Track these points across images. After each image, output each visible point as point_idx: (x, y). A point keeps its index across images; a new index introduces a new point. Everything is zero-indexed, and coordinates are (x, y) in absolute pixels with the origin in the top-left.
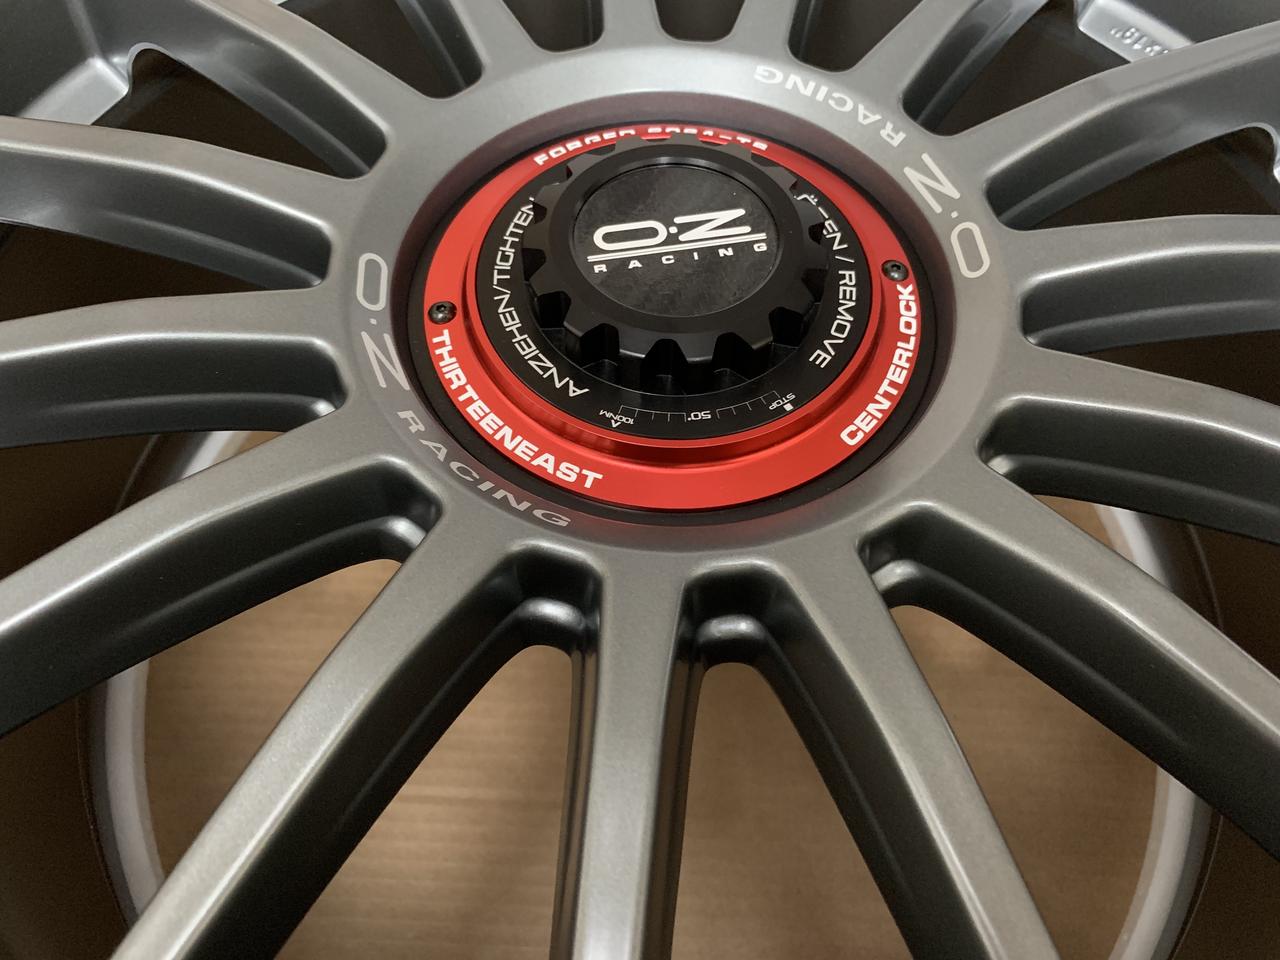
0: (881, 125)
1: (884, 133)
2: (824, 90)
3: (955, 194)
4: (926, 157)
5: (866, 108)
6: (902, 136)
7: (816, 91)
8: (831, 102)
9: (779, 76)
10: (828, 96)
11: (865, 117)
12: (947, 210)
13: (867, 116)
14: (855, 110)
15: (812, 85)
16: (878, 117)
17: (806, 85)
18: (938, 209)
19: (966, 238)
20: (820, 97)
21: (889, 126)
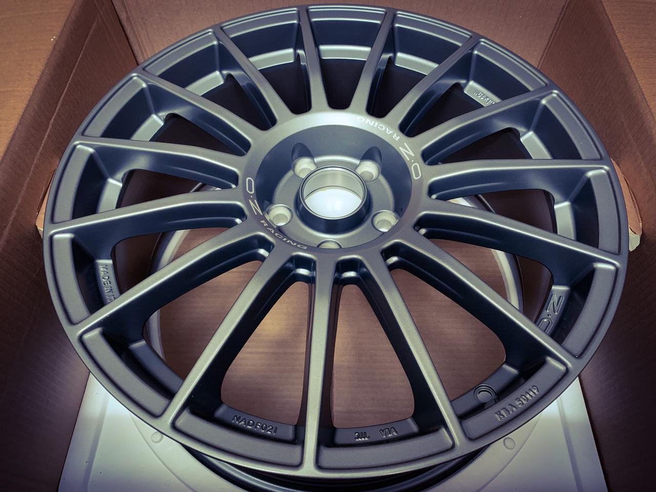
0: (393, 134)
1: (394, 137)
2: (377, 124)
3: (413, 155)
4: (405, 144)
5: (389, 129)
6: (399, 137)
7: (374, 124)
8: (379, 127)
9: (364, 119)
10: (378, 126)
11: (389, 132)
12: (411, 160)
13: (389, 131)
14: (386, 129)
15: (373, 122)
16: (392, 132)
17: (371, 122)
18: (408, 159)
19: (415, 167)
20: (376, 126)
21: (395, 134)
